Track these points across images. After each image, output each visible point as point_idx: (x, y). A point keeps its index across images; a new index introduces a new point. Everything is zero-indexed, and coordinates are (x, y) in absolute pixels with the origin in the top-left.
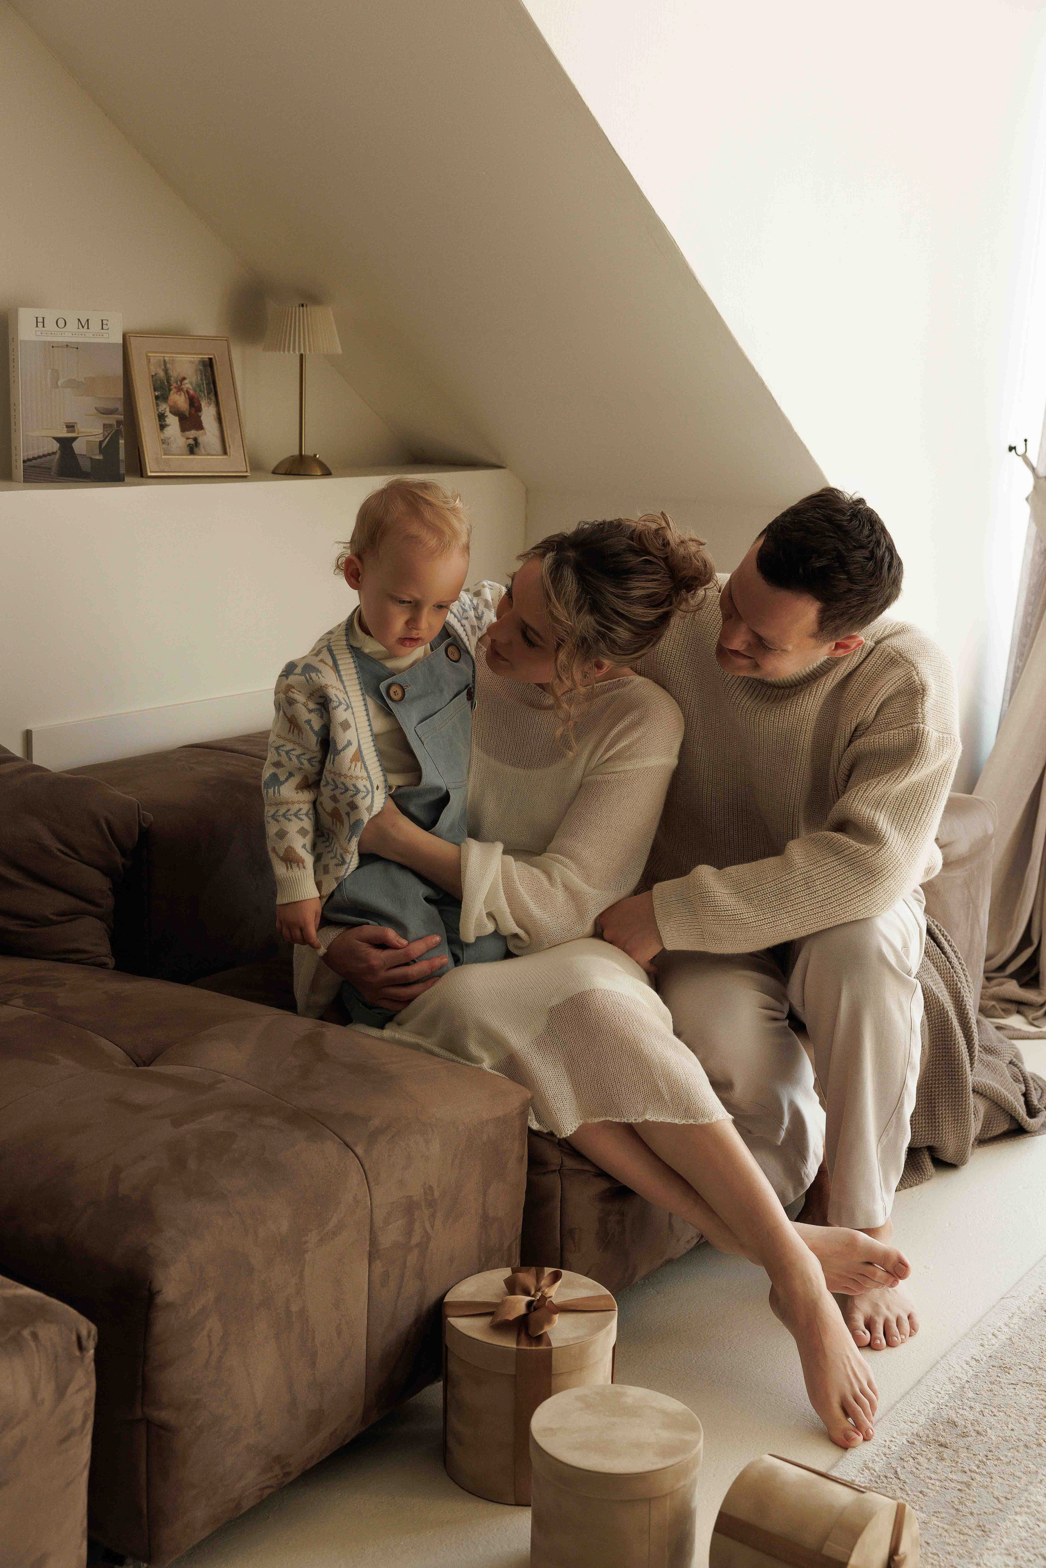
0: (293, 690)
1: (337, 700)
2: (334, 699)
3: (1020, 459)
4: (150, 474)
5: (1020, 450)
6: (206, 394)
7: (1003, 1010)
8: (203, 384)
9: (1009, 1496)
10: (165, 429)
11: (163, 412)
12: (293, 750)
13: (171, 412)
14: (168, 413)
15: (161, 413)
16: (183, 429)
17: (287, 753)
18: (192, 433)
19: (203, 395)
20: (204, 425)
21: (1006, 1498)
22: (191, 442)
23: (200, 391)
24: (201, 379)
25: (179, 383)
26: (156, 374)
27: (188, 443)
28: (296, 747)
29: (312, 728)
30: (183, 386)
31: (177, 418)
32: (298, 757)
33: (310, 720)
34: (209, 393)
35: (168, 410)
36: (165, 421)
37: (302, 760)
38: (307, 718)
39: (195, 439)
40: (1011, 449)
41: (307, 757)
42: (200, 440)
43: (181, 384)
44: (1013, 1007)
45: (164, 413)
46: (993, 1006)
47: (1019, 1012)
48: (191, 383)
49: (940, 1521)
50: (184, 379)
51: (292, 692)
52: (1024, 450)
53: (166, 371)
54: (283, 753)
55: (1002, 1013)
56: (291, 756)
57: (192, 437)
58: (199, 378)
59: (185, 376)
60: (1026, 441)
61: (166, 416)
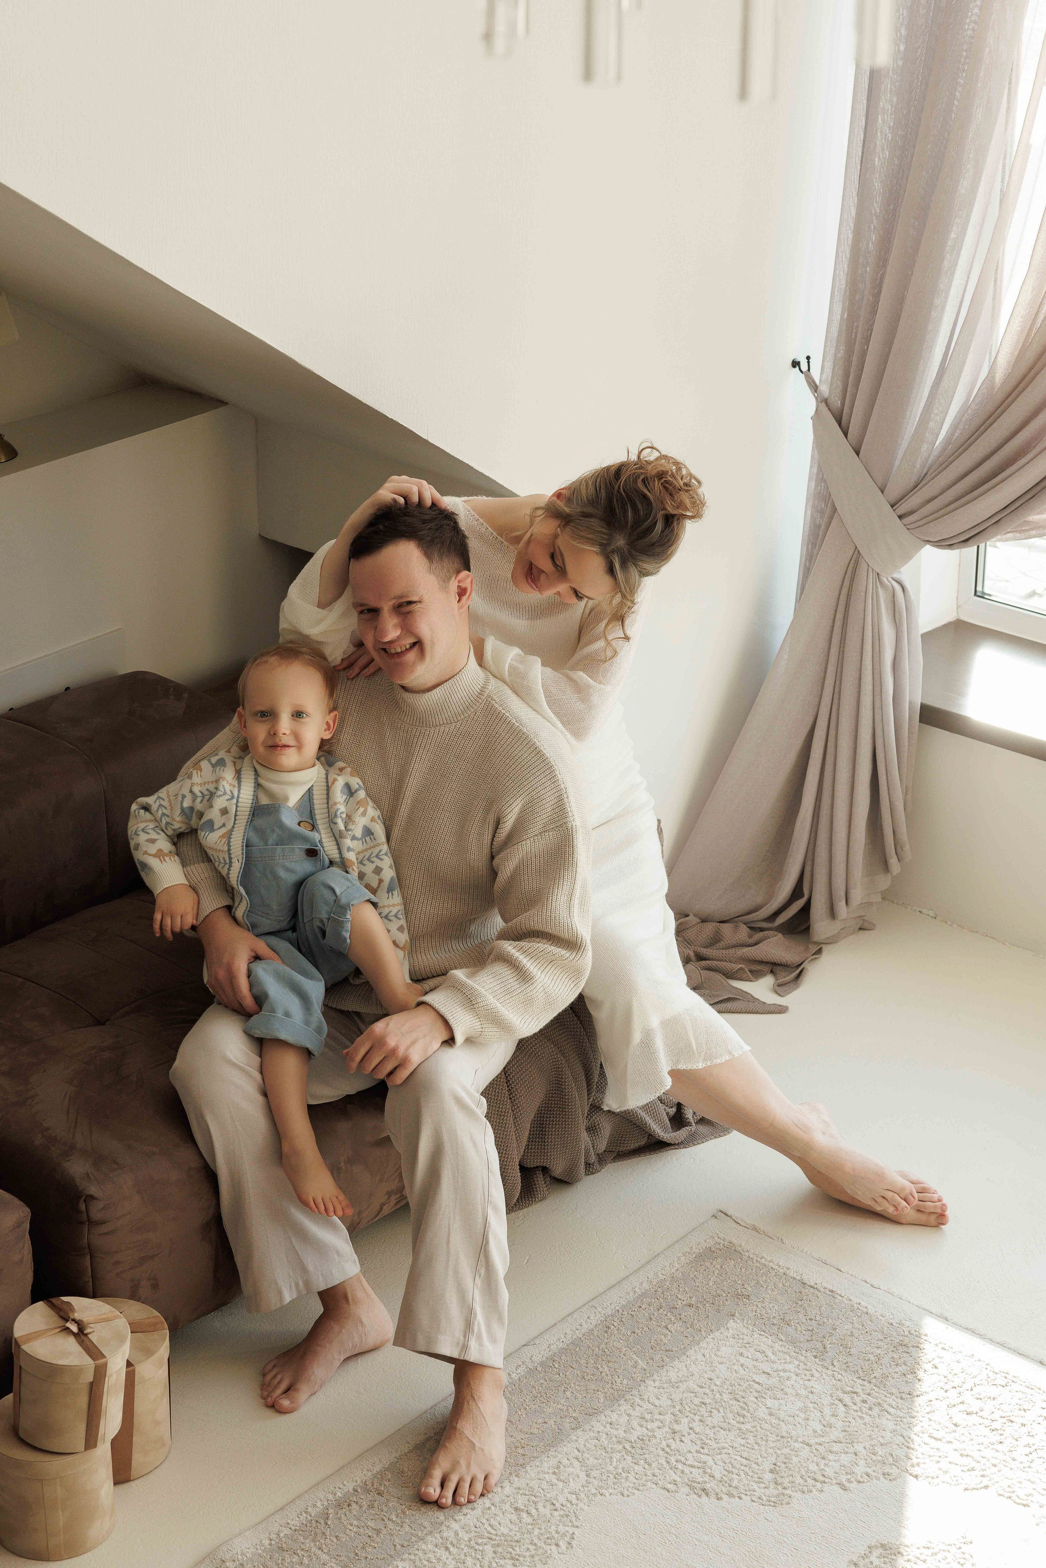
0: (199, 772)
1: (223, 790)
2: (220, 789)
3: (803, 375)
5: (804, 367)
9: (406, 1543)
12: (165, 808)
17: (161, 805)
21: (402, 1546)
28: (169, 808)
29: (182, 802)
32: (163, 814)
33: (186, 797)
37: (163, 819)
38: (185, 793)
40: (796, 364)
41: (168, 820)
51: (197, 773)
52: (807, 369)
54: (158, 803)
56: (160, 809)
60: (808, 358)
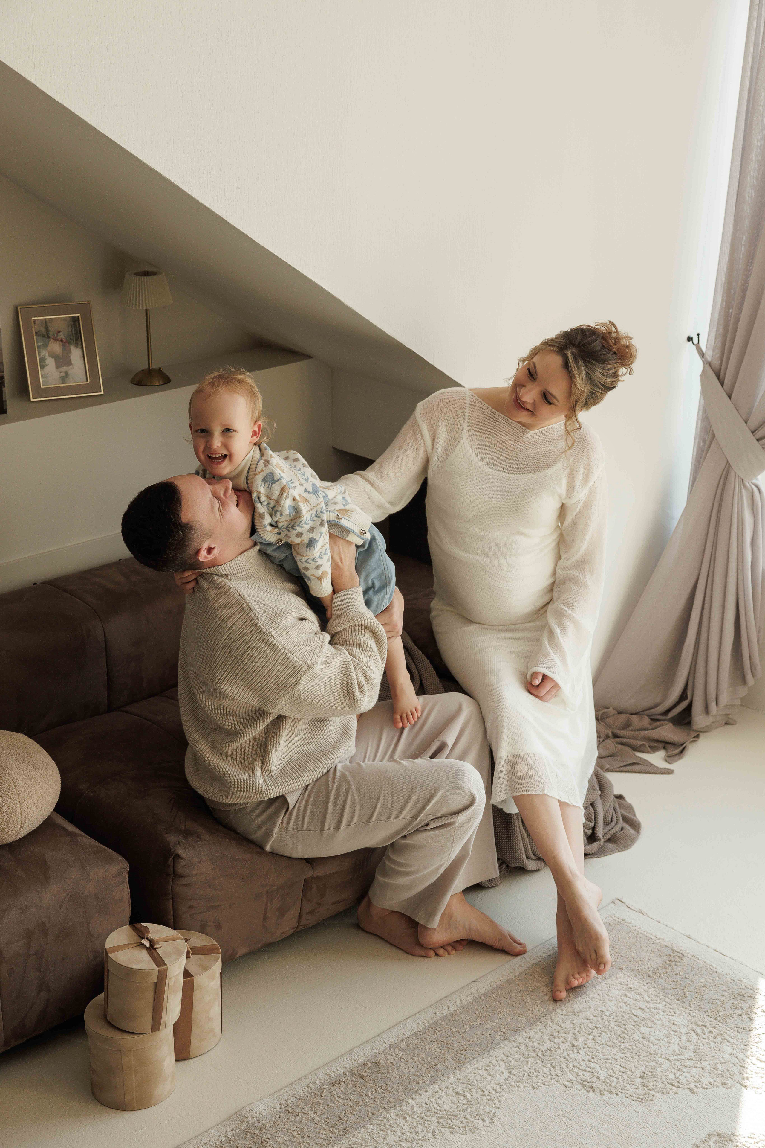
3: (694, 347)
4: (32, 400)
5: (695, 341)
6: (75, 341)
7: (650, 747)
8: (72, 334)
9: (376, 1113)
10: (45, 368)
11: (43, 356)
13: (49, 356)
14: (47, 357)
15: (42, 357)
16: (58, 366)
18: (64, 369)
19: (72, 342)
20: (73, 362)
21: (373, 1114)
22: (63, 374)
23: (71, 339)
24: (72, 331)
25: (55, 335)
26: (39, 331)
27: (61, 375)
30: (59, 337)
31: (53, 360)
34: (77, 340)
35: (47, 355)
36: (45, 362)
39: (66, 373)
40: (690, 339)
42: (70, 373)
43: (57, 336)
44: (661, 745)
45: (45, 357)
46: (643, 745)
47: (664, 748)
48: (64, 334)
49: (325, 1124)
50: (59, 332)
52: (698, 342)
53: (47, 328)
55: (649, 749)
57: (64, 371)
58: (70, 330)
59: (60, 330)
60: (698, 335)
61: (46, 359)
